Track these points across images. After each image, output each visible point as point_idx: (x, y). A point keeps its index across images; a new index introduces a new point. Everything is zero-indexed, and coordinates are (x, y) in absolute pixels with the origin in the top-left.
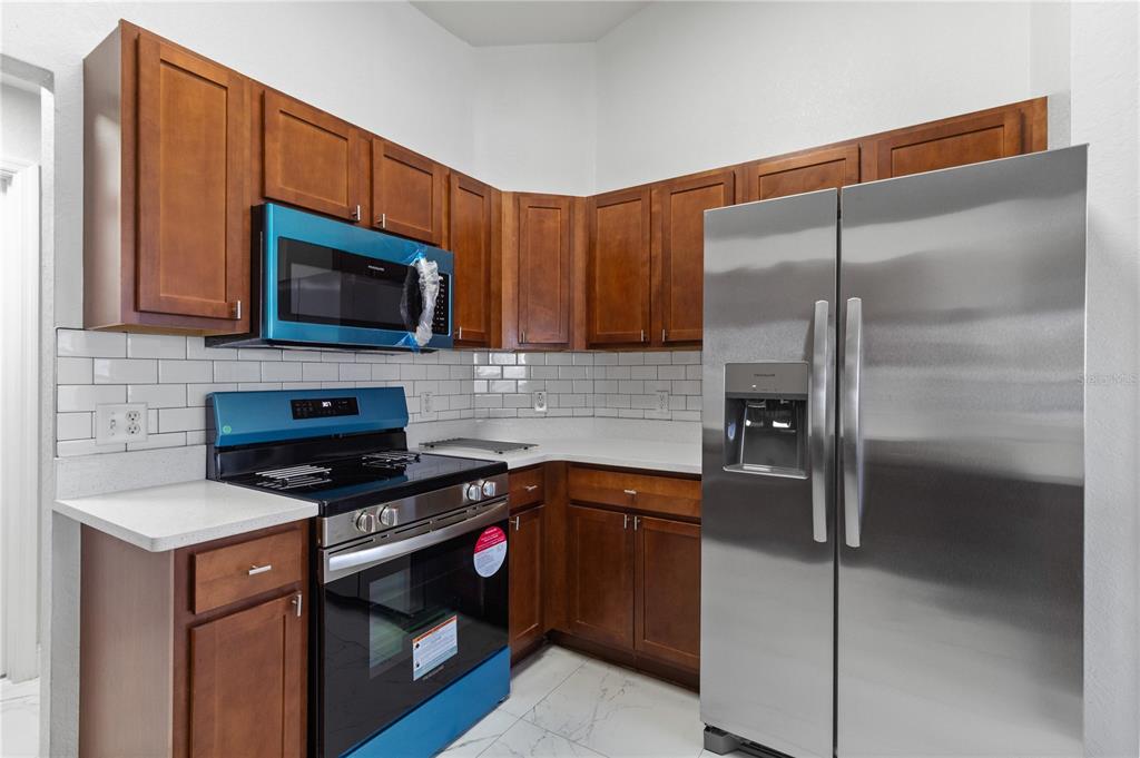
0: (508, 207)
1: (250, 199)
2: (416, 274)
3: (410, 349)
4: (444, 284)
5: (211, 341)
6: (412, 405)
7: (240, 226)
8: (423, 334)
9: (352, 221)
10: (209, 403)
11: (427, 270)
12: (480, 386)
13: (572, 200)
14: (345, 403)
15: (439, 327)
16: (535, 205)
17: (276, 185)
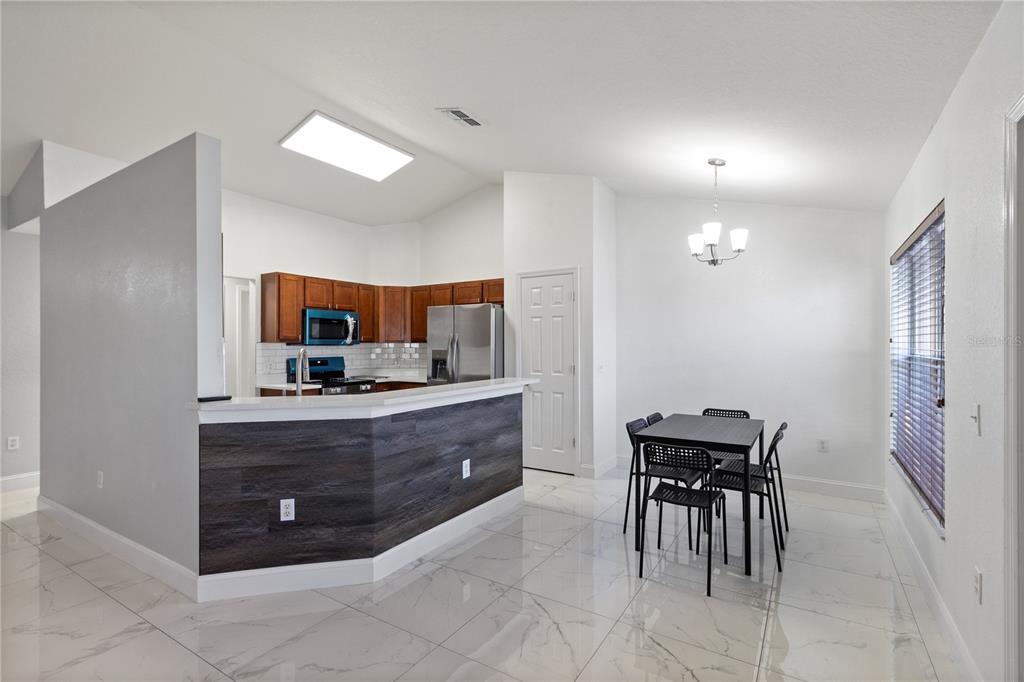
0: (381, 292)
1: (302, 307)
2: (347, 322)
3: (345, 344)
4: (356, 324)
5: (288, 344)
6: (346, 363)
7: (300, 314)
8: (349, 340)
9: (327, 308)
10: (288, 362)
11: (351, 321)
12: (373, 356)
13: (405, 289)
14: (325, 361)
15: (354, 338)
16: (389, 291)
17: (308, 303)
